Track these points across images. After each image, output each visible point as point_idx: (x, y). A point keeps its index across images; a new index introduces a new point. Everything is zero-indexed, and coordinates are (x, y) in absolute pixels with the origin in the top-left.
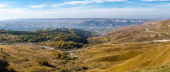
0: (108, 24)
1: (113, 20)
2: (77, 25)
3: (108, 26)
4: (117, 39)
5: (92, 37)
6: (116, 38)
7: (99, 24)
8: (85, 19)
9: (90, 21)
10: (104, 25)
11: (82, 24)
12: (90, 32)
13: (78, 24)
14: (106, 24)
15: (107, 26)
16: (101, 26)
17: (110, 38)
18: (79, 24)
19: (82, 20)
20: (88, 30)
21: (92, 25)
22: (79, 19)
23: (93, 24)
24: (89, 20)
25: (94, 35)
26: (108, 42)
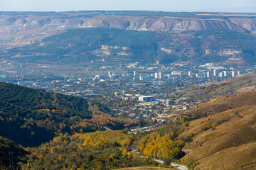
0: (214, 48)
1: (246, 26)
2: (8, 58)
3: (216, 59)
4: (229, 145)
5: (88, 130)
6: (222, 140)
7: (156, 47)
8: (63, 16)
9: (97, 30)
10: (184, 59)
11: (40, 50)
12: (81, 103)
13: (15, 50)
14: (199, 51)
15: (208, 59)
16: (167, 60)
17: (189, 139)
18: (26, 50)
19: (42, 23)
20: (74, 87)
21: (109, 59)
22: (25, 14)
23: (114, 52)
24: (89, 24)
25: (100, 118)
26: (168, 163)
